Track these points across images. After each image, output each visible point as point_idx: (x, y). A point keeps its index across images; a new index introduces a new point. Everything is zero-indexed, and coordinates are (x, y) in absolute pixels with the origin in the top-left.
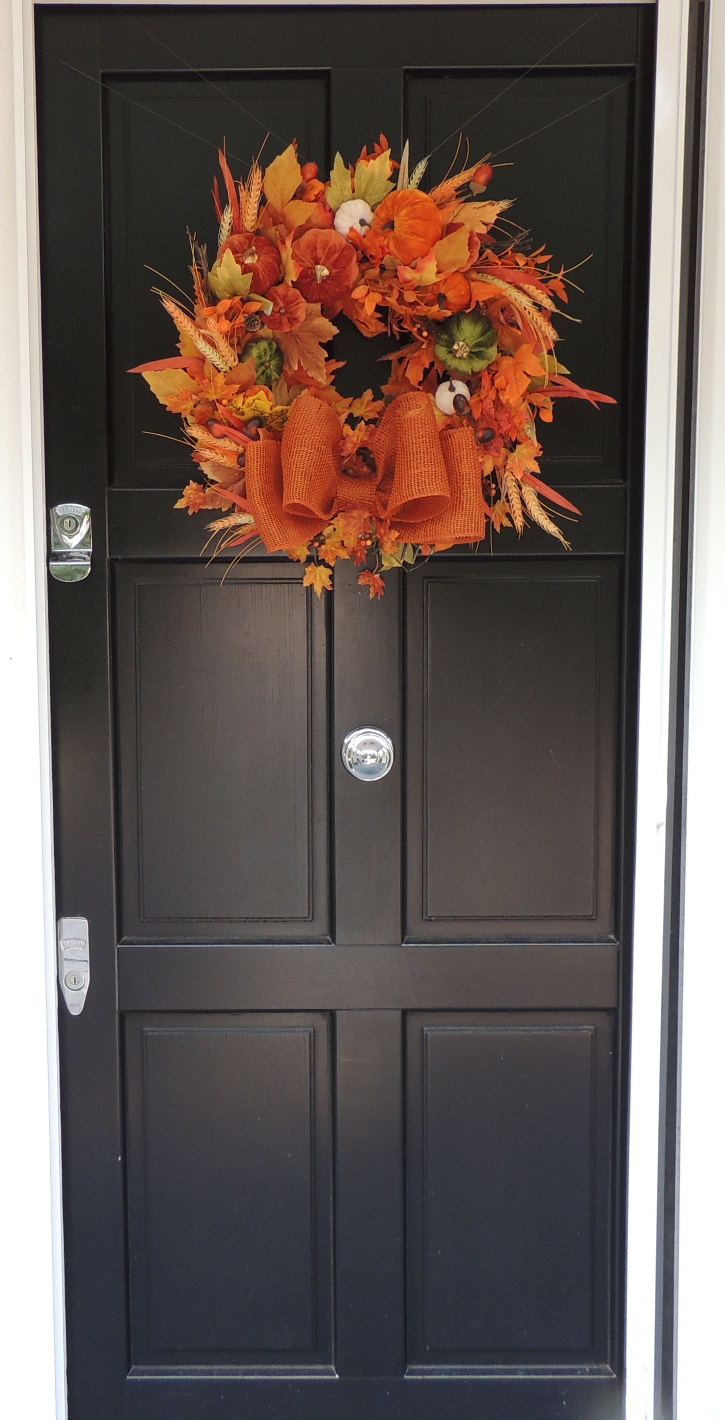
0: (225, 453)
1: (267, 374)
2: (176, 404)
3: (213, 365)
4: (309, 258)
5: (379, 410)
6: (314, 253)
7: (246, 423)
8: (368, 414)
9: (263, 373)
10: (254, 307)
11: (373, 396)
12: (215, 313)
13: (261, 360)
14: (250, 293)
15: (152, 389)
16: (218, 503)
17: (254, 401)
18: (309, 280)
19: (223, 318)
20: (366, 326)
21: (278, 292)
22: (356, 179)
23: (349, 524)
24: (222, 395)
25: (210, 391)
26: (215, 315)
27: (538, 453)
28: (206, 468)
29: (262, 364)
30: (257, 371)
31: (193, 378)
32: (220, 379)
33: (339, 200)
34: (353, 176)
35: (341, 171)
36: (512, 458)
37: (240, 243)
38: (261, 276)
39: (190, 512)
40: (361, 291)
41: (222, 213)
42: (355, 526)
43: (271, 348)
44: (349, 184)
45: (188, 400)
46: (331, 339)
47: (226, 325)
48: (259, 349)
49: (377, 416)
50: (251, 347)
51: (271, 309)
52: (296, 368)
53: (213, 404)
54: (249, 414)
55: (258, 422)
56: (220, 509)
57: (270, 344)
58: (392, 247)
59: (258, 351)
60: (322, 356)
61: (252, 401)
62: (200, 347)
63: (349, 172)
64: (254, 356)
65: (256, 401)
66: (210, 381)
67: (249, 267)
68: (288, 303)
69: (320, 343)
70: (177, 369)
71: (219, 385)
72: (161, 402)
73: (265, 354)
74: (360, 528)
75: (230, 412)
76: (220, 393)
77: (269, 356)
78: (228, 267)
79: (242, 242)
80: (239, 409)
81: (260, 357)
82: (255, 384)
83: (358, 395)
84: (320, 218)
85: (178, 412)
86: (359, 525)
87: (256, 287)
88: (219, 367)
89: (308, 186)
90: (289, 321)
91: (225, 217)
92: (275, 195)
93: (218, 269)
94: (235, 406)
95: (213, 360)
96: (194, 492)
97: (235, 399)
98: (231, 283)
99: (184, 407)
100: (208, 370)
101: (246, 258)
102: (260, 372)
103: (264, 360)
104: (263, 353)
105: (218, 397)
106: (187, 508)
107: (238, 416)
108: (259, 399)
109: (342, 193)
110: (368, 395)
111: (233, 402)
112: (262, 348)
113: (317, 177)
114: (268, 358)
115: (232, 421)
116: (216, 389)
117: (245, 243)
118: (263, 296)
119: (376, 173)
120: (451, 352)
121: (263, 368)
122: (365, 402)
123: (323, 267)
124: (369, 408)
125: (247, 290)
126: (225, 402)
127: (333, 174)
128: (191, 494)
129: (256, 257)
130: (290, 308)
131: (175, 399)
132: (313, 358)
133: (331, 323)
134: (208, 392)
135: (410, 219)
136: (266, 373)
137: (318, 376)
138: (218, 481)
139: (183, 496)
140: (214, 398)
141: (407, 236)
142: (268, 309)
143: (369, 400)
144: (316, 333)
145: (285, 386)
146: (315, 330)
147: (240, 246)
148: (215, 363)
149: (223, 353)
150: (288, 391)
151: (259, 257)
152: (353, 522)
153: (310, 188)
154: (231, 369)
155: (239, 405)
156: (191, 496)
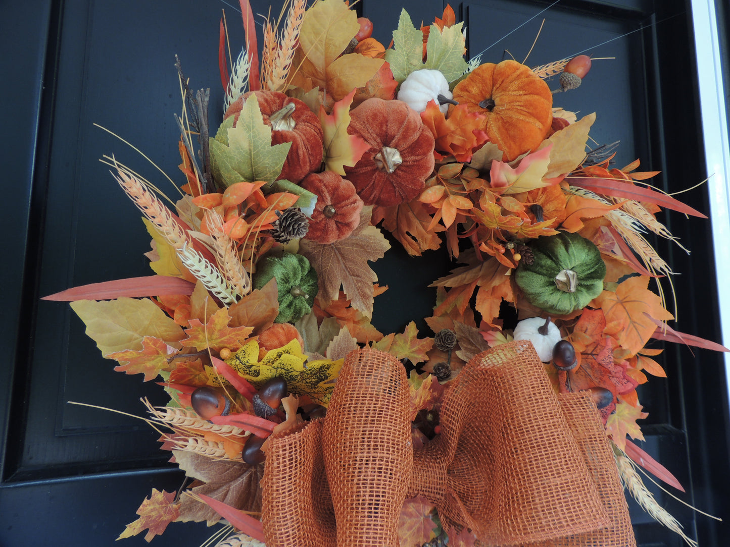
0: (219, 440)
1: (295, 307)
2: (134, 361)
3: (210, 293)
4: (374, 135)
5: (428, 350)
6: (384, 128)
7: (259, 387)
8: (416, 355)
9: (289, 306)
10: (285, 201)
11: (418, 331)
12: (220, 204)
13: (287, 285)
14: (280, 178)
15: (88, 332)
16: (200, 513)
17: (279, 356)
18: (369, 168)
19: (236, 213)
20: (416, 240)
21: (325, 182)
22: (429, 45)
23: (403, 524)
24: (222, 342)
25: (201, 336)
26: (220, 208)
27: (641, 415)
28: (183, 461)
29: (289, 291)
30: (280, 302)
31: (169, 313)
32: (222, 317)
33: (404, 69)
34: (425, 39)
35: (408, 31)
36: (611, 422)
37: (266, 101)
38: (301, 153)
39: (149, 538)
40: (435, 193)
41: (235, 60)
42: (410, 528)
43: (302, 267)
44: (419, 51)
45: (158, 353)
46: (382, 257)
47: (239, 227)
48: (285, 267)
49: (427, 359)
50: (272, 264)
51: (313, 207)
52: (336, 297)
53: (205, 357)
54: (266, 372)
55: (281, 386)
56: (205, 522)
57: (301, 261)
58: (495, 131)
59: (284, 271)
60: (370, 279)
61: (275, 355)
62: (188, 262)
63: (421, 33)
64: (278, 280)
65: (284, 356)
66: (202, 321)
67: (282, 135)
68: (339, 199)
69: (369, 262)
70: (140, 298)
71: (218, 327)
72: (106, 354)
73: (295, 274)
74: (418, 530)
75: (233, 371)
76: (217, 339)
77: (299, 279)
78: (249, 128)
79: (269, 99)
80: (252, 366)
81: (286, 280)
82: (275, 322)
83: (401, 330)
84: (381, 86)
85: (139, 372)
86: (418, 525)
87: (291, 169)
88: (220, 296)
89: (362, 46)
90: (339, 229)
91: (238, 67)
92: (316, 48)
93: (230, 130)
94: (244, 361)
95: (210, 285)
96: (157, 506)
97: (243, 348)
98: (252, 158)
99: (149, 364)
100: (199, 301)
101: (276, 123)
102: (284, 305)
103: (292, 284)
104: (291, 275)
105: (215, 344)
106: (144, 532)
107: (247, 377)
108: (288, 352)
109: (408, 60)
110: (412, 329)
111: (238, 352)
112: (290, 268)
113: (374, 34)
114: (298, 282)
115: (235, 384)
116: (211, 333)
117: (274, 102)
118: (300, 184)
119: (450, 44)
120: (552, 284)
121: (291, 298)
122: (410, 339)
123: (394, 150)
124: (416, 348)
125: (275, 173)
126: (225, 353)
127: (397, 35)
128: (152, 510)
129: (293, 124)
130: (343, 207)
131: (132, 354)
132: (358, 281)
133: (382, 235)
134: (196, 338)
135: (525, 95)
136: (294, 305)
137: (364, 308)
138: (204, 480)
139: (138, 517)
140: (207, 345)
141: (522, 117)
142: (308, 206)
143: (414, 337)
144: (363, 247)
145: (315, 321)
146: (363, 243)
147: (266, 104)
148: (213, 290)
149: (230, 274)
150: (319, 328)
151: (296, 125)
152: (409, 521)
153: (364, 48)
154: (238, 298)
155: (253, 359)
156: (153, 514)
